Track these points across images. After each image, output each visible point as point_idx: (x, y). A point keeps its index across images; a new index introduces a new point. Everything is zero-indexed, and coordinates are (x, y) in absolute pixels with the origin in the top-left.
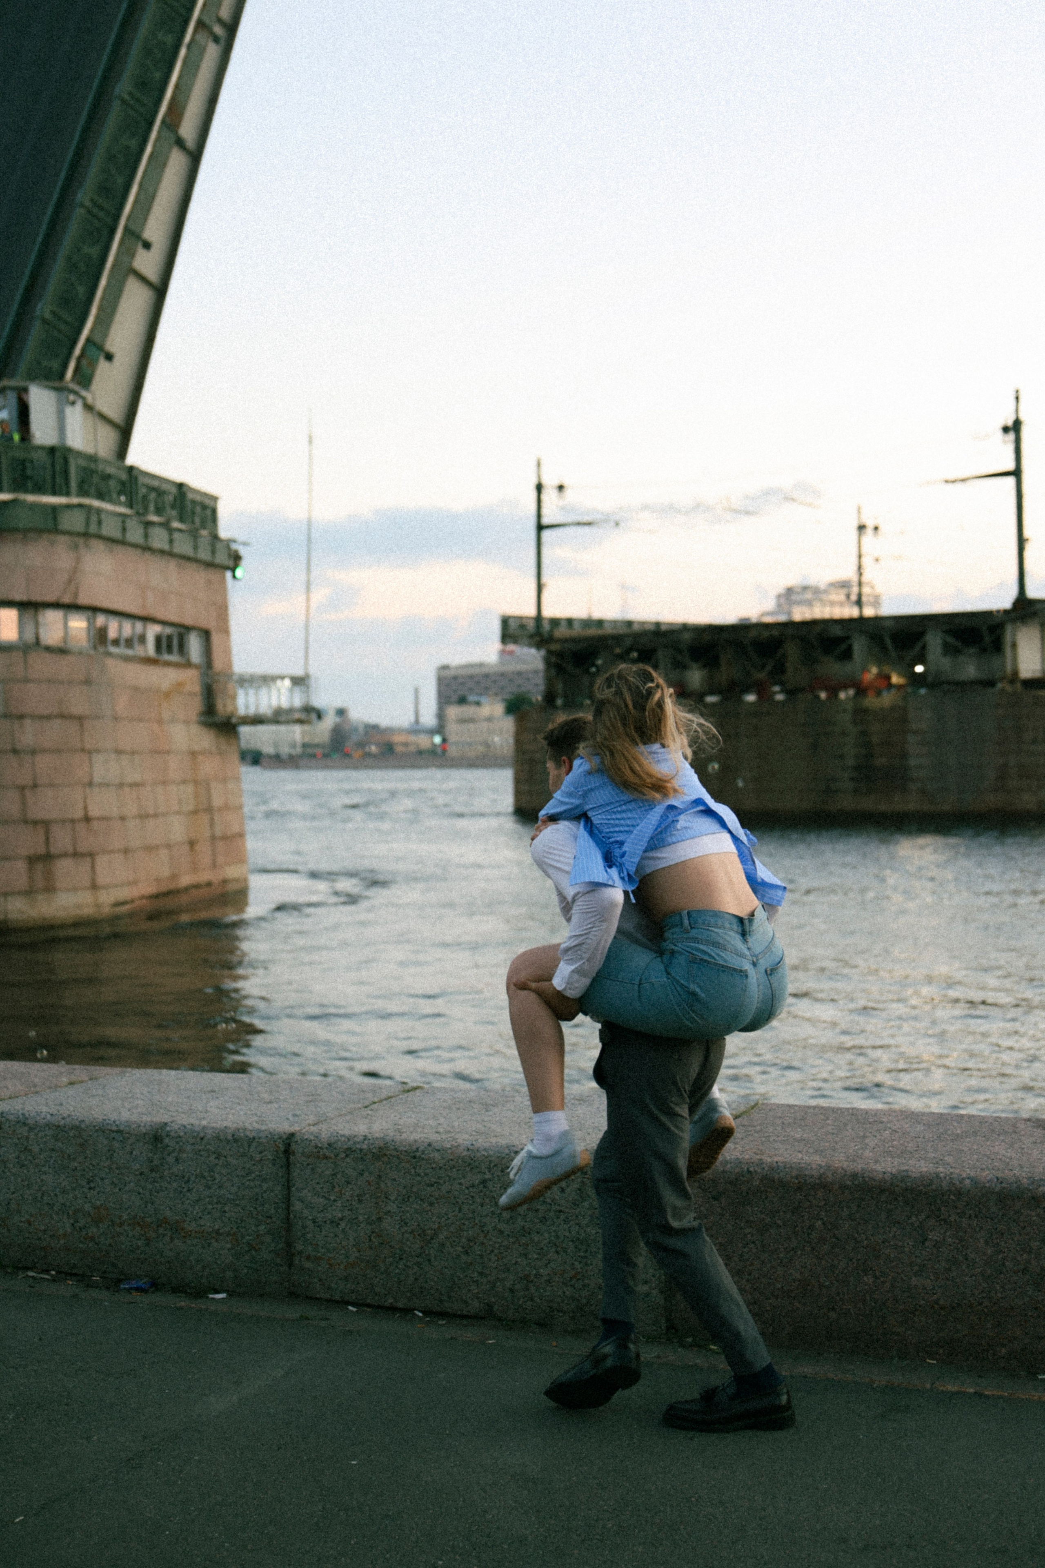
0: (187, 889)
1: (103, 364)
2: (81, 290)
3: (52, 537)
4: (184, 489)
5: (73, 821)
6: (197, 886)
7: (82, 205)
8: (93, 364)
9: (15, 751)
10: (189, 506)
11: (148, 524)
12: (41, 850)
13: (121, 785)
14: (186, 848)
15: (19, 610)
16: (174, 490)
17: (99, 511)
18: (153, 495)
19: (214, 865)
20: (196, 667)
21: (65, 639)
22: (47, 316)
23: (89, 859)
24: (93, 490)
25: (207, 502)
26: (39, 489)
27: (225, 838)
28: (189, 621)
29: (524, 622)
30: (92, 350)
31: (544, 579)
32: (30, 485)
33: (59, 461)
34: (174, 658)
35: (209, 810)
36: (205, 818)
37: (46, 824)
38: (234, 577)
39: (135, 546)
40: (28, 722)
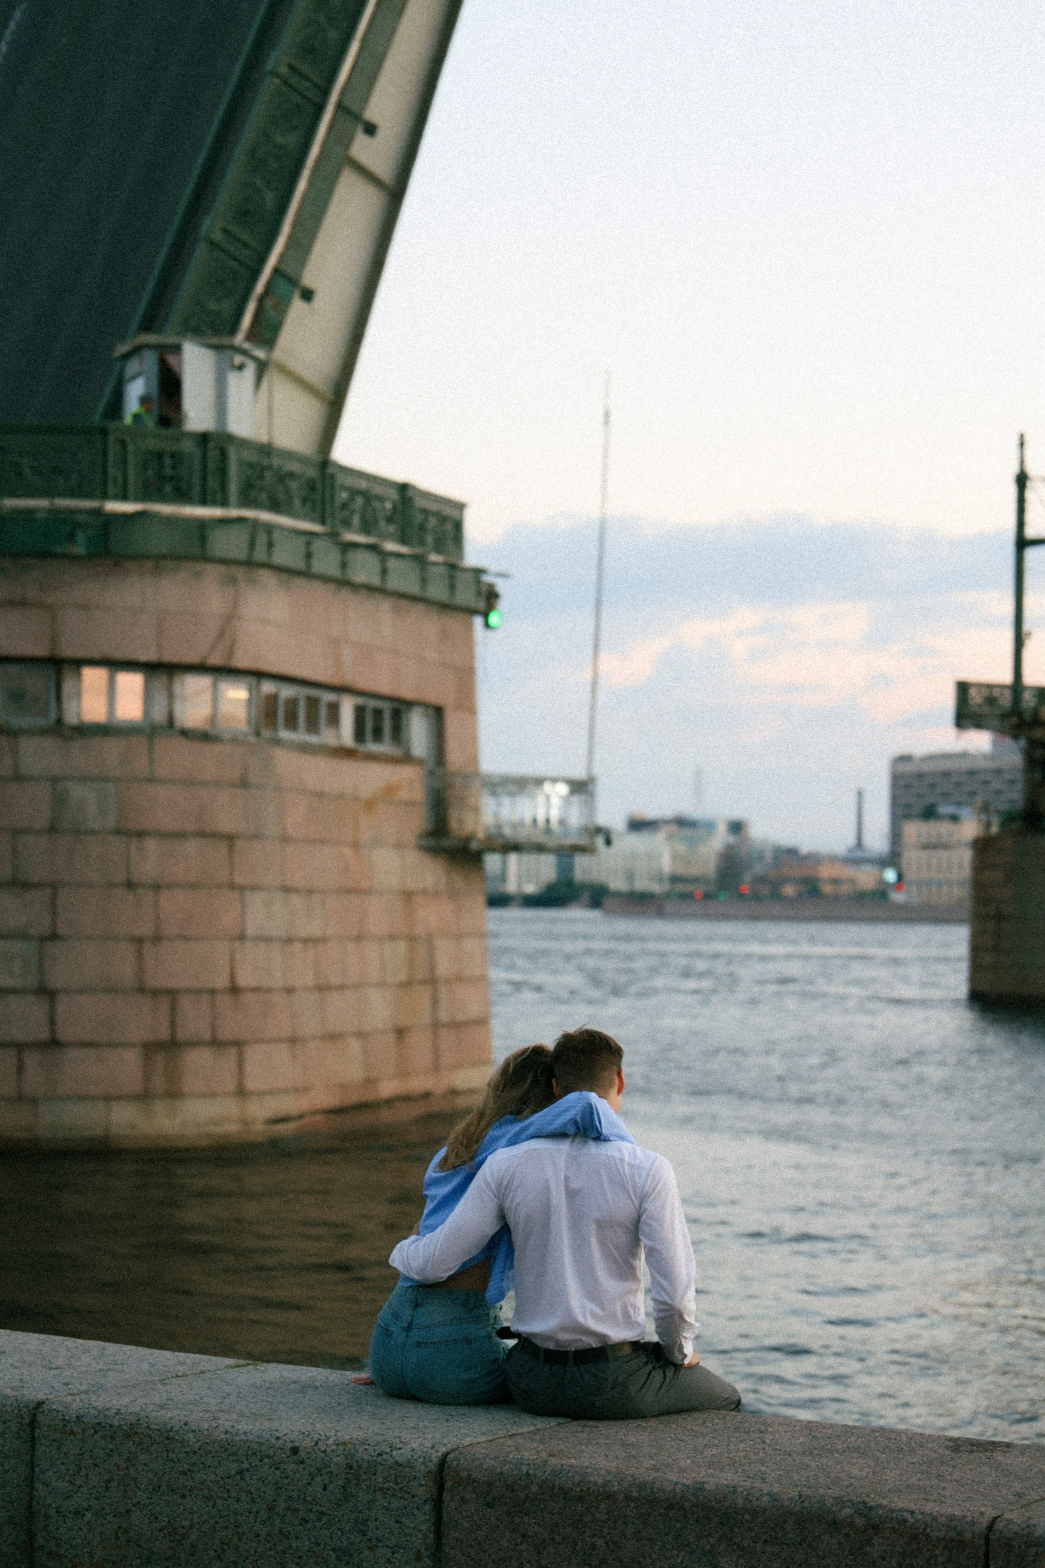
0: (390, 1102)
1: (297, 305)
2: (270, 197)
3: (199, 566)
4: (410, 493)
5: (213, 992)
6: (406, 1098)
7: (274, 73)
8: (282, 307)
9: (130, 885)
10: (418, 518)
11: (348, 547)
12: (164, 1034)
13: (289, 940)
14: (391, 1038)
15: (145, 673)
16: (394, 495)
17: (270, 528)
18: (359, 501)
19: (436, 1067)
20: (419, 762)
21: (213, 719)
22: (218, 236)
23: (233, 1051)
24: (263, 496)
25: (448, 511)
26: (182, 496)
27: (456, 1025)
28: (408, 694)
29: (996, 693)
30: (281, 284)
31: (1027, 626)
32: (168, 488)
33: (213, 453)
34: (384, 748)
35: (432, 981)
36: (423, 996)
37: (172, 994)
38: (487, 625)
39: (325, 579)
40: (151, 844)
